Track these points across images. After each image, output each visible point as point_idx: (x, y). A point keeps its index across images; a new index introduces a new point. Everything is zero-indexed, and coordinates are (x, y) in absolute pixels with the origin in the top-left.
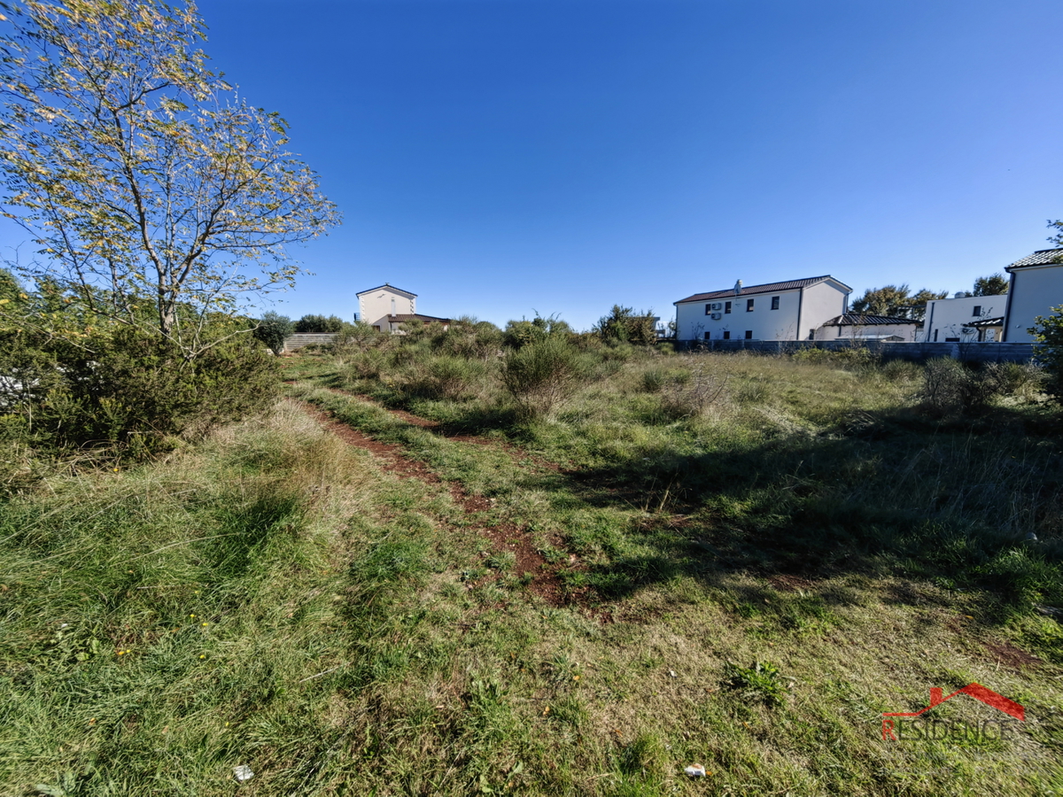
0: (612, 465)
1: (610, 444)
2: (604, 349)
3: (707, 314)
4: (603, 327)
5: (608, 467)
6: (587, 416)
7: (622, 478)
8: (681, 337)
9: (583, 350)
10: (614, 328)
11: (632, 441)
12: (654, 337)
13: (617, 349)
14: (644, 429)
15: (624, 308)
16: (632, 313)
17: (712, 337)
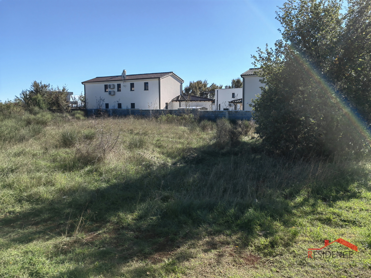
0: (36, 207)
1: (35, 190)
2: (26, 115)
3: (105, 91)
4: (25, 98)
5: (33, 209)
6: (12, 171)
7: (46, 216)
8: (89, 107)
9: (8, 116)
10: (35, 99)
11: (53, 185)
12: (69, 107)
13: (39, 116)
14: (63, 175)
15: (43, 84)
16: (50, 88)
17: (110, 107)
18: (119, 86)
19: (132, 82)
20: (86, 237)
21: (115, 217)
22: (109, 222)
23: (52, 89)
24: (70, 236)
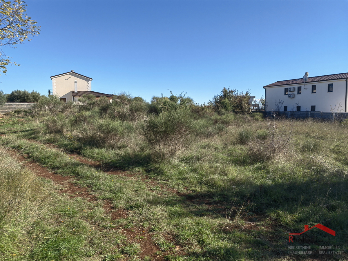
0: (211, 190)
1: (212, 176)
2: (215, 116)
3: (285, 94)
4: (216, 102)
5: (208, 192)
6: (198, 159)
7: (217, 199)
8: (268, 109)
9: (202, 117)
10: (223, 103)
11: (226, 175)
12: (250, 109)
13: (224, 116)
14: (235, 168)
15: (230, 89)
16: (236, 93)
17: (289, 110)
18: (299, 89)
19: (314, 84)
20: (246, 225)
21: (275, 214)
22: (268, 216)
23: (237, 94)
24: (232, 220)
